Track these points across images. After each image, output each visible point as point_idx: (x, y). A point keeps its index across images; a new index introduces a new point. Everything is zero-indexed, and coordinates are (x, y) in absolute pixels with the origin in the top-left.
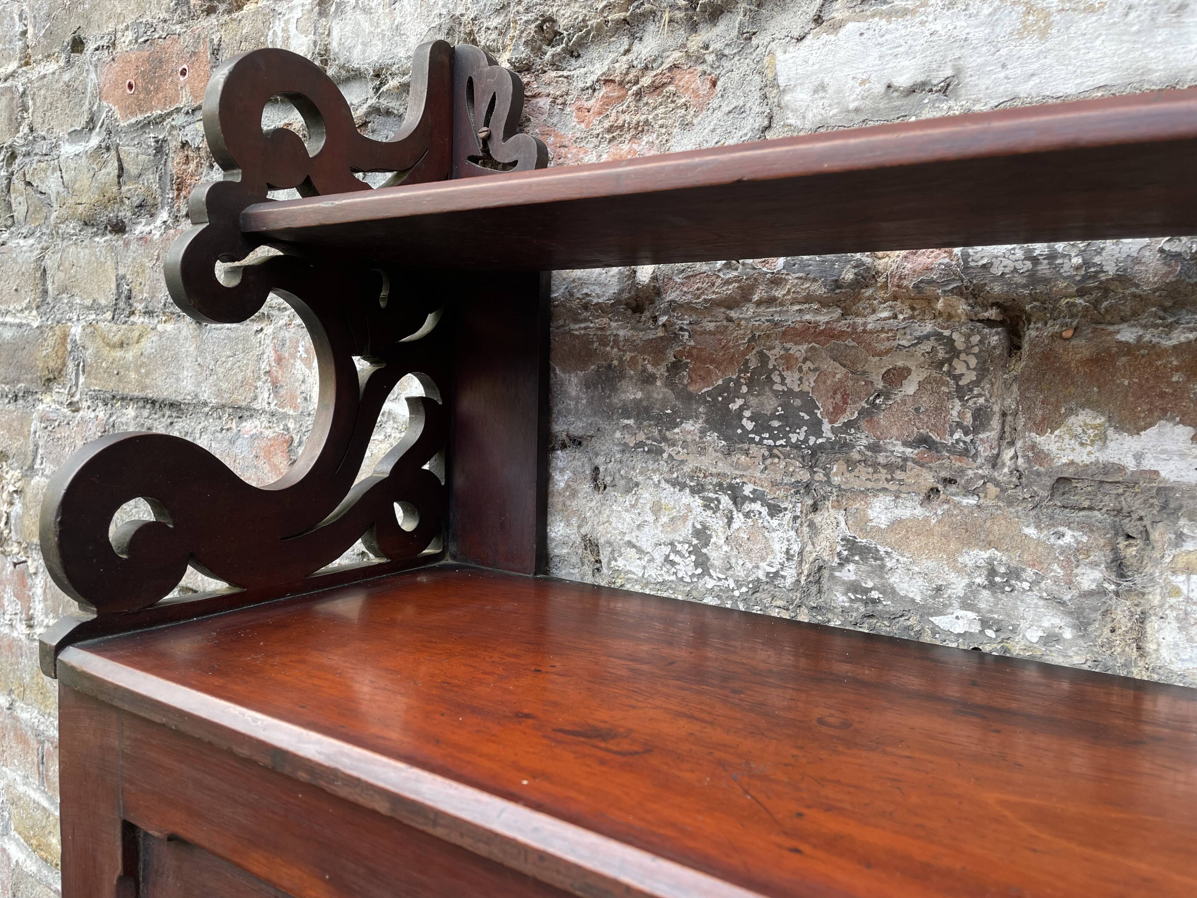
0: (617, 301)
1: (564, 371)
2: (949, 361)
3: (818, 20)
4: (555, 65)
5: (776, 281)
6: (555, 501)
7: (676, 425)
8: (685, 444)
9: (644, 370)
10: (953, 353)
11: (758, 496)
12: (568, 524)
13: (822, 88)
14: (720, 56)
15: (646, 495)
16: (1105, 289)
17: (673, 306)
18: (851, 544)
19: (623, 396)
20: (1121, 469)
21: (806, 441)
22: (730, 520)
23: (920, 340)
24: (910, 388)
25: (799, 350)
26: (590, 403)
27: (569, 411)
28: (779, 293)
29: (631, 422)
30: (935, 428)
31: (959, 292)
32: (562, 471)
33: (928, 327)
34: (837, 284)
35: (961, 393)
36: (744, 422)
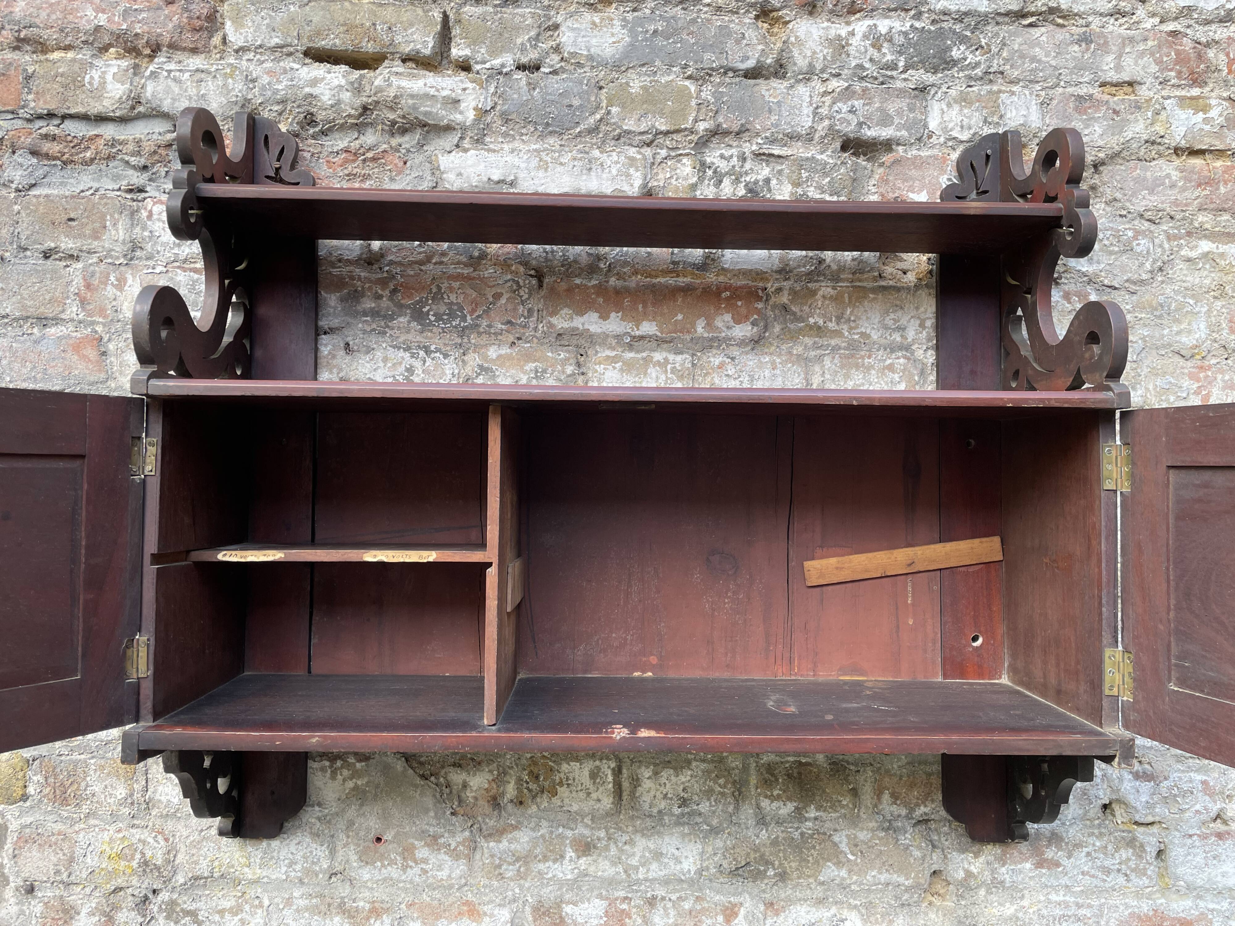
0: (360, 259)
1: (326, 293)
2: (518, 290)
3: (457, 146)
4: (313, 137)
5: (444, 254)
6: (322, 362)
7: (395, 319)
8: (399, 328)
9: (377, 293)
10: (520, 287)
11: (438, 350)
12: (331, 373)
13: (460, 174)
14: (408, 151)
15: (379, 354)
16: (570, 265)
17: (391, 263)
18: (481, 367)
19: (363, 306)
20: (578, 329)
21: (460, 324)
22: (425, 362)
23: (506, 282)
24: (503, 301)
25: (456, 285)
26: (343, 310)
27: (329, 314)
28: (445, 260)
29: (368, 318)
30: (513, 317)
31: (520, 263)
32: (326, 345)
33: (509, 277)
34: (471, 257)
35: (523, 303)
36: (430, 317)
